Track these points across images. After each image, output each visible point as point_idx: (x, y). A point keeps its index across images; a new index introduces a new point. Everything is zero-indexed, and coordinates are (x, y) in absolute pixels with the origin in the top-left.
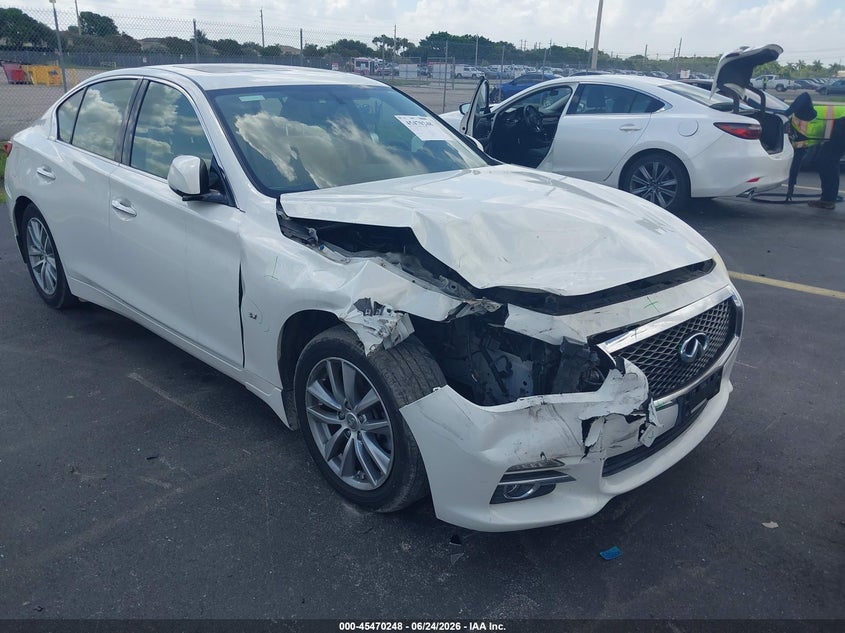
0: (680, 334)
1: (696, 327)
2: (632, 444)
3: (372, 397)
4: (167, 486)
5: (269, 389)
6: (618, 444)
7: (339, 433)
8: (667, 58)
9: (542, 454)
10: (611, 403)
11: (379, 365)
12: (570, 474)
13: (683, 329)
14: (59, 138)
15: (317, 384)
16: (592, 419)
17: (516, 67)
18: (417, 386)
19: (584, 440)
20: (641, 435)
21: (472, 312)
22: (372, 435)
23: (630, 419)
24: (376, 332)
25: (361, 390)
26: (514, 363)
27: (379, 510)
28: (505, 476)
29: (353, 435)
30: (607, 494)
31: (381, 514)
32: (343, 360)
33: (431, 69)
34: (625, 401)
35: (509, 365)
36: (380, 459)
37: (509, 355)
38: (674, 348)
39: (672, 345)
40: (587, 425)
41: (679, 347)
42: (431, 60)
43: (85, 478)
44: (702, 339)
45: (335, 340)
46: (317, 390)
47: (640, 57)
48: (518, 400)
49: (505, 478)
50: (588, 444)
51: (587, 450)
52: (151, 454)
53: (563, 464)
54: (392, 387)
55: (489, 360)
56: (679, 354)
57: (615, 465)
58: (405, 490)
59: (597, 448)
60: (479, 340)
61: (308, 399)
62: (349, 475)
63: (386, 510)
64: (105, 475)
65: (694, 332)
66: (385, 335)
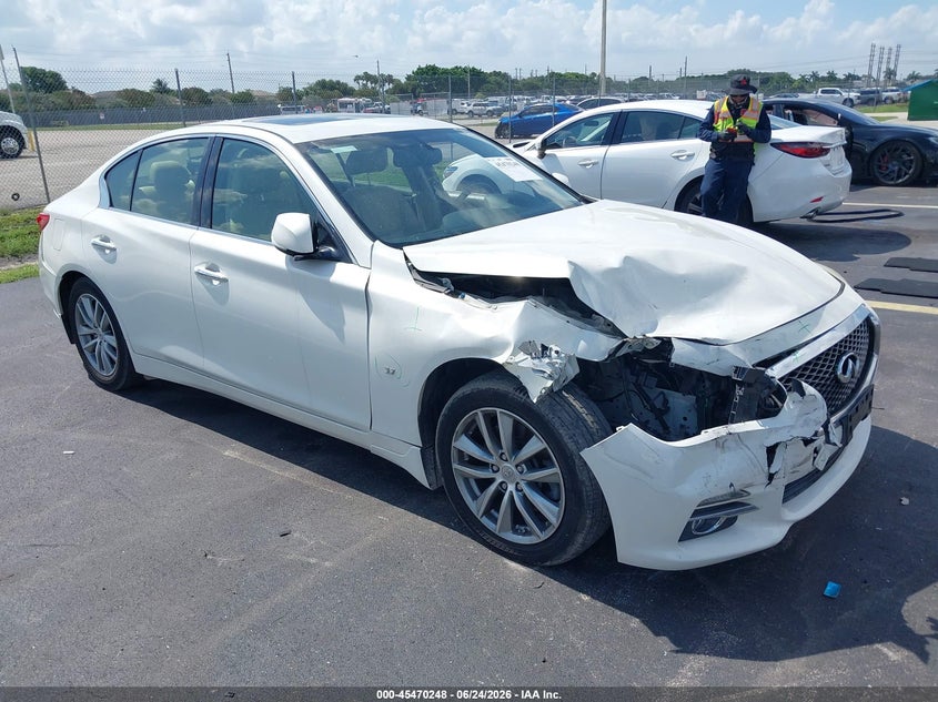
0: (833, 356)
1: (845, 347)
2: (807, 469)
3: (535, 445)
4: (313, 561)
5: (404, 449)
6: (798, 468)
7: (493, 488)
8: (674, 78)
9: (731, 485)
10: (792, 427)
11: (544, 410)
12: (754, 503)
13: (835, 350)
14: (111, 205)
15: (464, 438)
16: (776, 445)
17: (516, 97)
18: (584, 429)
19: (769, 466)
20: (815, 458)
21: (629, 351)
22: (534, 485)
23: (807, 442)
24: (546, 375)
25: (520, 439)
26: (670, 400)
27: (548, 564)
28: (696, 511)
29: (511, 488)
30: (788, 522)
31: (550, 567)
32: (498, 410)
33: (424, 107)
34: (806, 423)
35: (666, 401)
36: (548, 509)
37: (665, 391)
38: (830, 370)
39: (829, 367)
40: (771, 451)
41: (835, 368)
42: (423, 97)
43: (222, 561)
44: (853, 358)
45: (487, 390)
46: (464, 444)
47: (645, 78)
48: (703, 432)
49: (696, 513)
50: (772, 471)
51: (771, 477)
52: (283, 531)
53: (749, 494)
54: (561, 431)
55: (647, 399)
56: (836, 376)
57: (793, 490)
58: (580, 539)
59: (781, 474)
60: (635, 378)
61: (454, 454)
62: (506, 531)
63: (555, 563)
64: (242, 557)
65: (845, 353)
66: (556, 377)
